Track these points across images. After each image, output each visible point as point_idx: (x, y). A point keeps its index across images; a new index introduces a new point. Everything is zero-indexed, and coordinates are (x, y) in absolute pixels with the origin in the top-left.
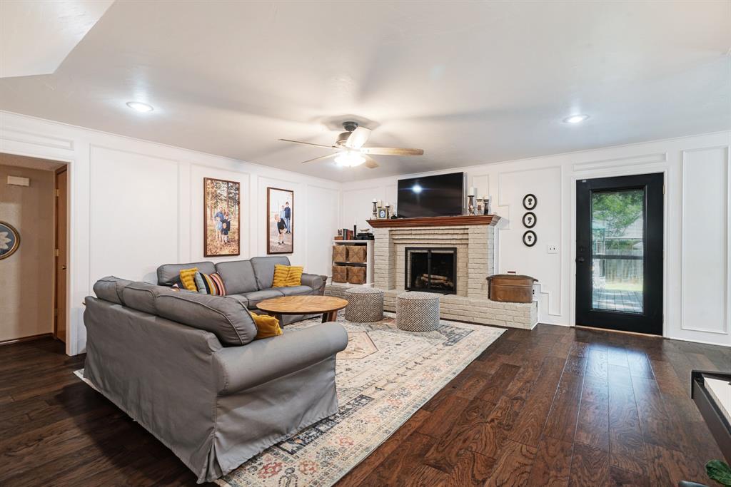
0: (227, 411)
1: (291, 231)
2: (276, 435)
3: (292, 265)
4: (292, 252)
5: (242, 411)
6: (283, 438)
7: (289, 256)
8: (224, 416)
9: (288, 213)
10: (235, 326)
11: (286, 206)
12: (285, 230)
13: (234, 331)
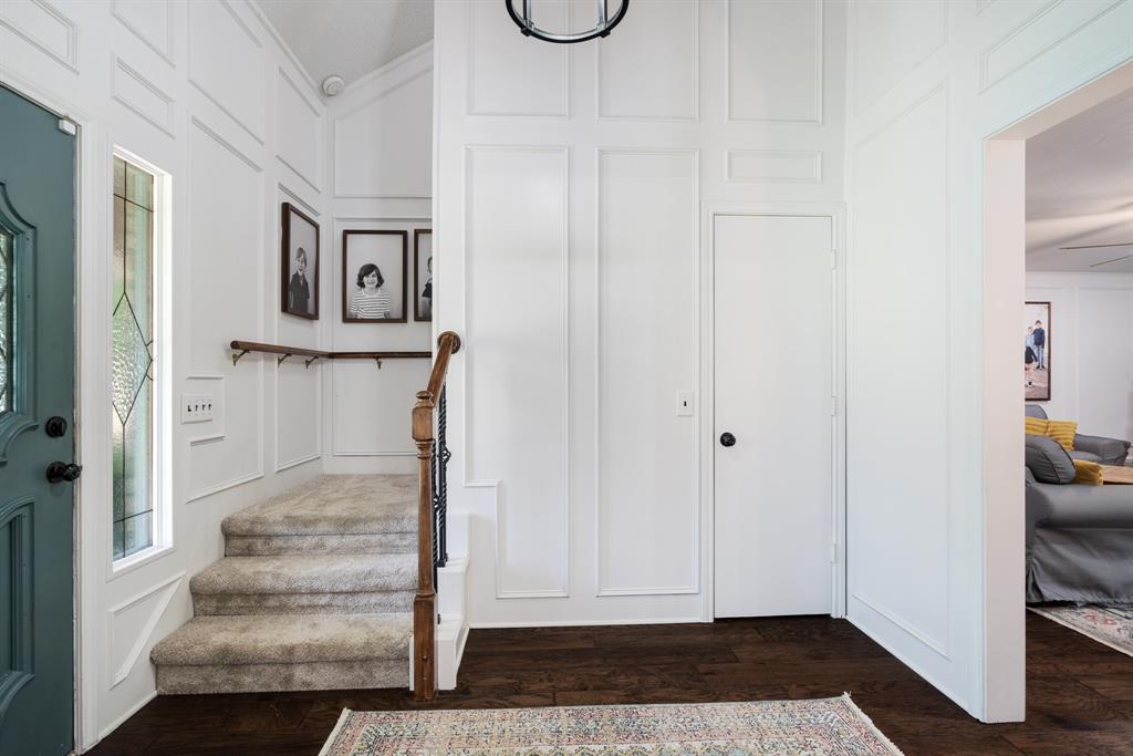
0: (1044, 543)
1: (1046, 366)
2: (1101, 593)
3: (1050, 418)
4: (1049, 399)
5: (1060, 549)
6: (1111, 601)
7: (1042, 405)
8: (1041, 547)
9: (1039, 337)
10: (1054, 462)
11: (1034, 328)
12: (1035, 364)
13: (1053, 468)
